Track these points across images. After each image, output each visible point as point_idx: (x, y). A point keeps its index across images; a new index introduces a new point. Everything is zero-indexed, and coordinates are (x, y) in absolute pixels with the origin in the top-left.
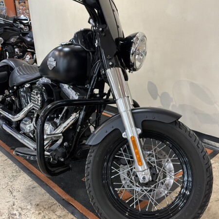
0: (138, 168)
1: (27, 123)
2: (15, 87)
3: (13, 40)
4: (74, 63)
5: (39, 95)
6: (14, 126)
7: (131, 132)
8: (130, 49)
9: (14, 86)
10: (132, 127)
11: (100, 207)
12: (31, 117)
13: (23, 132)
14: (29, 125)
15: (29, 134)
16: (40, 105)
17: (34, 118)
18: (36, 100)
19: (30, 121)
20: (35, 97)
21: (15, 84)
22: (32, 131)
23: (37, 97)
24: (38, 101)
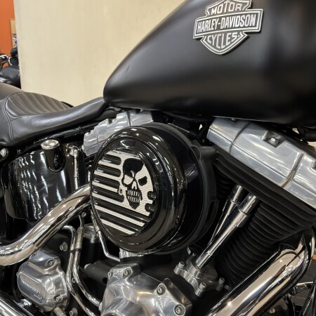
1: (46, 271)
2: (4, 152)
9: (3, 146)
12: (62, 248)
13: (30, 304)
14: (52, 279)
15: (53, 310)
16: (148, 214)
17: (71, 254)
18: (124, 194)
19: (56, 263)
20: (119, 179)
21: (3, 141)
22: (64, 299)
23: (128, 180)
24: (133, 196)
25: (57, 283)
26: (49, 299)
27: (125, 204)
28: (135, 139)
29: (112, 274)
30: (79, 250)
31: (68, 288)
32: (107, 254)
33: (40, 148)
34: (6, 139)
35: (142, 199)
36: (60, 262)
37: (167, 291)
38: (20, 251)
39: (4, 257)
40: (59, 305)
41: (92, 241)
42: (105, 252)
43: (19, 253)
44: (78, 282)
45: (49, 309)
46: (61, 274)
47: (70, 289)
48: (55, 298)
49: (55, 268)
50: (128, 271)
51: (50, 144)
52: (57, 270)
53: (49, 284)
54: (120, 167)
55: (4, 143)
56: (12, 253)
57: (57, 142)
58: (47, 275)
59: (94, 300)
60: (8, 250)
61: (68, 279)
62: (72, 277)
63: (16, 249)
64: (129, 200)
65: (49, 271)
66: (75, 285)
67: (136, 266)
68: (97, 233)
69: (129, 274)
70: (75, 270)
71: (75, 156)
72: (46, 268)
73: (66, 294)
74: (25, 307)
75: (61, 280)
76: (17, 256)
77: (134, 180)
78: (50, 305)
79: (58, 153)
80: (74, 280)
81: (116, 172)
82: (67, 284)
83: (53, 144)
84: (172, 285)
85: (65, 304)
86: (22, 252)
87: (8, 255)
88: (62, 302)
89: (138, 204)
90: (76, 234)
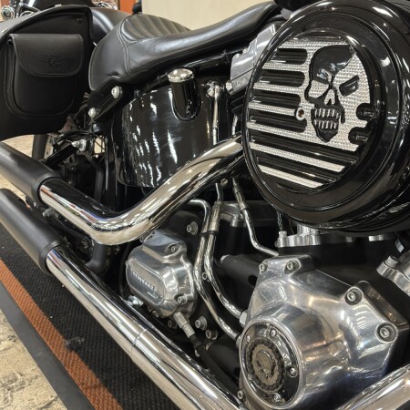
1: (166, 259)
2: (116, 92)
6: (95, 262)
9: (113, 84)
12: (189, 229)
13: (141, 303)
14: (174, 271)
15: (172, 315)
16: (354, 148)
17: (203, 239)
18: (307, 116)
19: (180, 250)
20: (299, 91)
21: (116, 74)
22: (190, 301)
23: (317, 90)
24: (325, 118)
25: (181, 278)
26: (167, 299)
27: (309, 135)
29: (266, 267)
30: (215, 233)
31: (195, 286)
32: (255, 244)
34: (120, 71)
35: (343, 121)
36: (185, 249)
37: (364, 300)
38: (130, 226)
39: (109, 234)
40: (180, 309)
41: (234, 224)
42: (252, 241)
43: (129, 229)
44: (210, 278)
45: (167, 313)
46: (187, 266)
47: (199, 288)
48: (176, 298)
49: (178, 256)
50: (294, 264)
51: (178, 76)
52: (182, 259)
53: (170, 278)
54: (304, 68)
55: (117, 77)
56: (120, 229)
57: (191, 72)
58: (167, 264)
59: (232, 309)
60: (114, 225)
61: (197, 273)
62: (203, 270)
63: (125, 224)
64: (316, 127)
65: (171, 259)
66: (206, 284)
67: (308, 258)
68: (242, 212)
69: (294, 268)
70: (207, 262)
71: (216, 96)
72: (167, 255)
73: (192, 294)
74: (134, 306)
75: (187, 274)
76: (127, 232)
77: (331, 87)
78: (168, 307)
79: (191, 92)
80: (205, 275)
82: (194, 280)
83: (184, 75)
84: (372, 291)
85: (190, 308)
86: (133, 228)
87: (115, 230)
88: (186, 306)
89: (334, 132)
90: (211, 213)
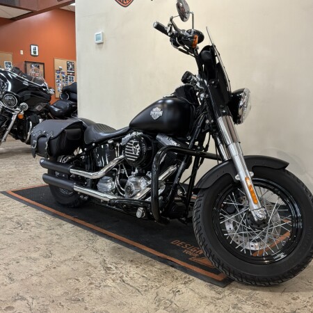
0: (253, 207)
2: (94, 144)
3: (38, 108)
4: (178, 115)
5: (138, 145)
7: (244, 175)
8: (238, 102)
10: (245, 170)
11: (212, 248)
12: (113, 175)
16: (139, 155)
17: (116, 176)
18: (133, 151)
21: (94, 140)
23: (134, 147)
25: (112, 185)
27: (133, 153)
28: (137, 138)
30: (119, 175)
33: (107, 143)
35: (137, 152)
36: (113, 179)
39: (94, 176)
41: (123, 173)
42: (127, 176)
46: (113, 182)
48: (111, 189)
51: (110, 142)
53: (109, 185)
62: (117, 183)
65: (109, 181)
66: (118, 186)
68: (125, 171)
71: (119, 146)
73: (114, 188)
77: (136, 147)
79: (113, 145)
81: (131, 146)
82: (115, 185)
90: (118, 171)
